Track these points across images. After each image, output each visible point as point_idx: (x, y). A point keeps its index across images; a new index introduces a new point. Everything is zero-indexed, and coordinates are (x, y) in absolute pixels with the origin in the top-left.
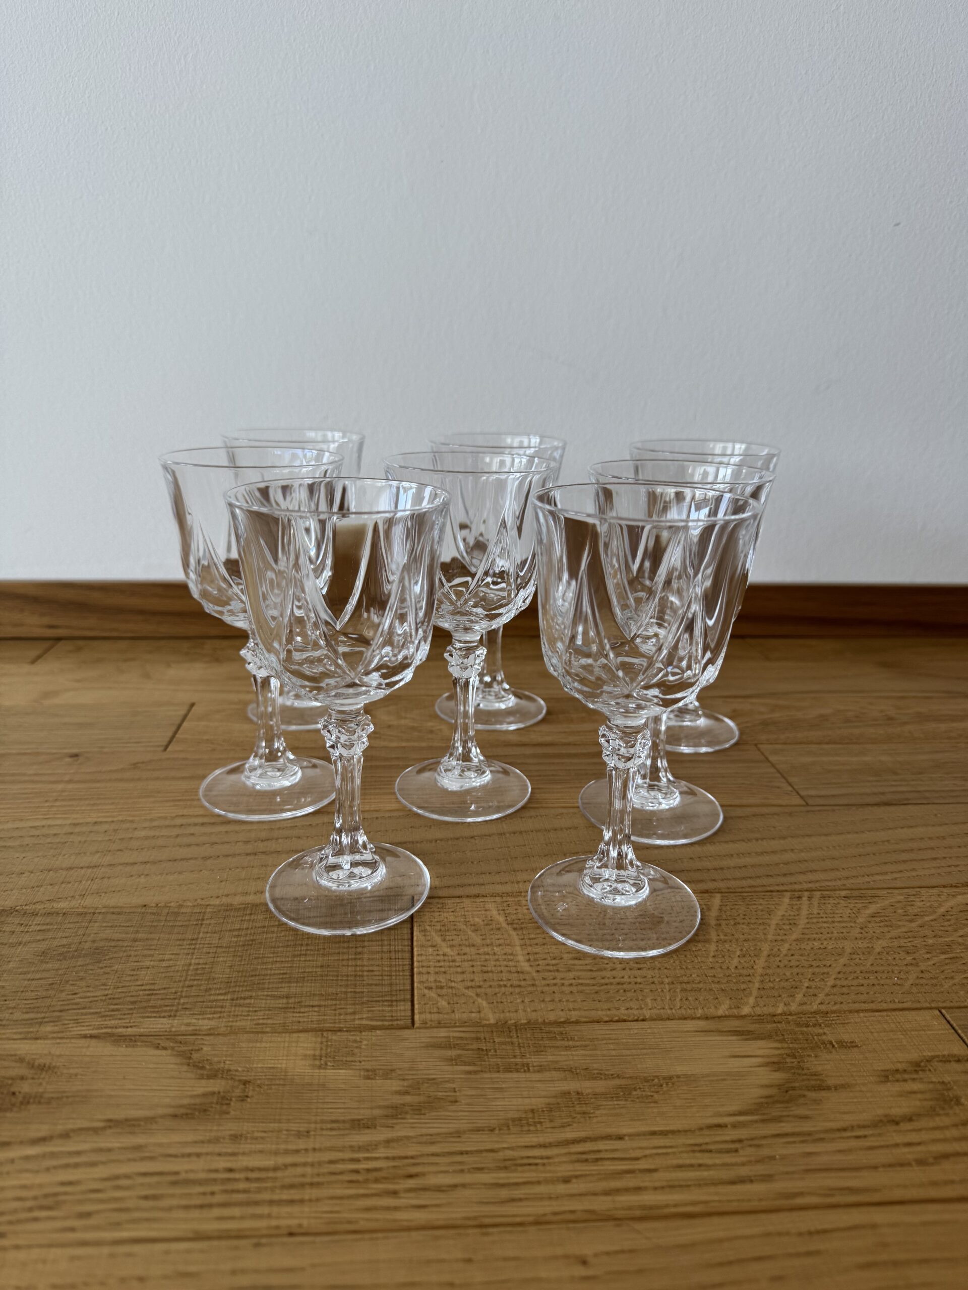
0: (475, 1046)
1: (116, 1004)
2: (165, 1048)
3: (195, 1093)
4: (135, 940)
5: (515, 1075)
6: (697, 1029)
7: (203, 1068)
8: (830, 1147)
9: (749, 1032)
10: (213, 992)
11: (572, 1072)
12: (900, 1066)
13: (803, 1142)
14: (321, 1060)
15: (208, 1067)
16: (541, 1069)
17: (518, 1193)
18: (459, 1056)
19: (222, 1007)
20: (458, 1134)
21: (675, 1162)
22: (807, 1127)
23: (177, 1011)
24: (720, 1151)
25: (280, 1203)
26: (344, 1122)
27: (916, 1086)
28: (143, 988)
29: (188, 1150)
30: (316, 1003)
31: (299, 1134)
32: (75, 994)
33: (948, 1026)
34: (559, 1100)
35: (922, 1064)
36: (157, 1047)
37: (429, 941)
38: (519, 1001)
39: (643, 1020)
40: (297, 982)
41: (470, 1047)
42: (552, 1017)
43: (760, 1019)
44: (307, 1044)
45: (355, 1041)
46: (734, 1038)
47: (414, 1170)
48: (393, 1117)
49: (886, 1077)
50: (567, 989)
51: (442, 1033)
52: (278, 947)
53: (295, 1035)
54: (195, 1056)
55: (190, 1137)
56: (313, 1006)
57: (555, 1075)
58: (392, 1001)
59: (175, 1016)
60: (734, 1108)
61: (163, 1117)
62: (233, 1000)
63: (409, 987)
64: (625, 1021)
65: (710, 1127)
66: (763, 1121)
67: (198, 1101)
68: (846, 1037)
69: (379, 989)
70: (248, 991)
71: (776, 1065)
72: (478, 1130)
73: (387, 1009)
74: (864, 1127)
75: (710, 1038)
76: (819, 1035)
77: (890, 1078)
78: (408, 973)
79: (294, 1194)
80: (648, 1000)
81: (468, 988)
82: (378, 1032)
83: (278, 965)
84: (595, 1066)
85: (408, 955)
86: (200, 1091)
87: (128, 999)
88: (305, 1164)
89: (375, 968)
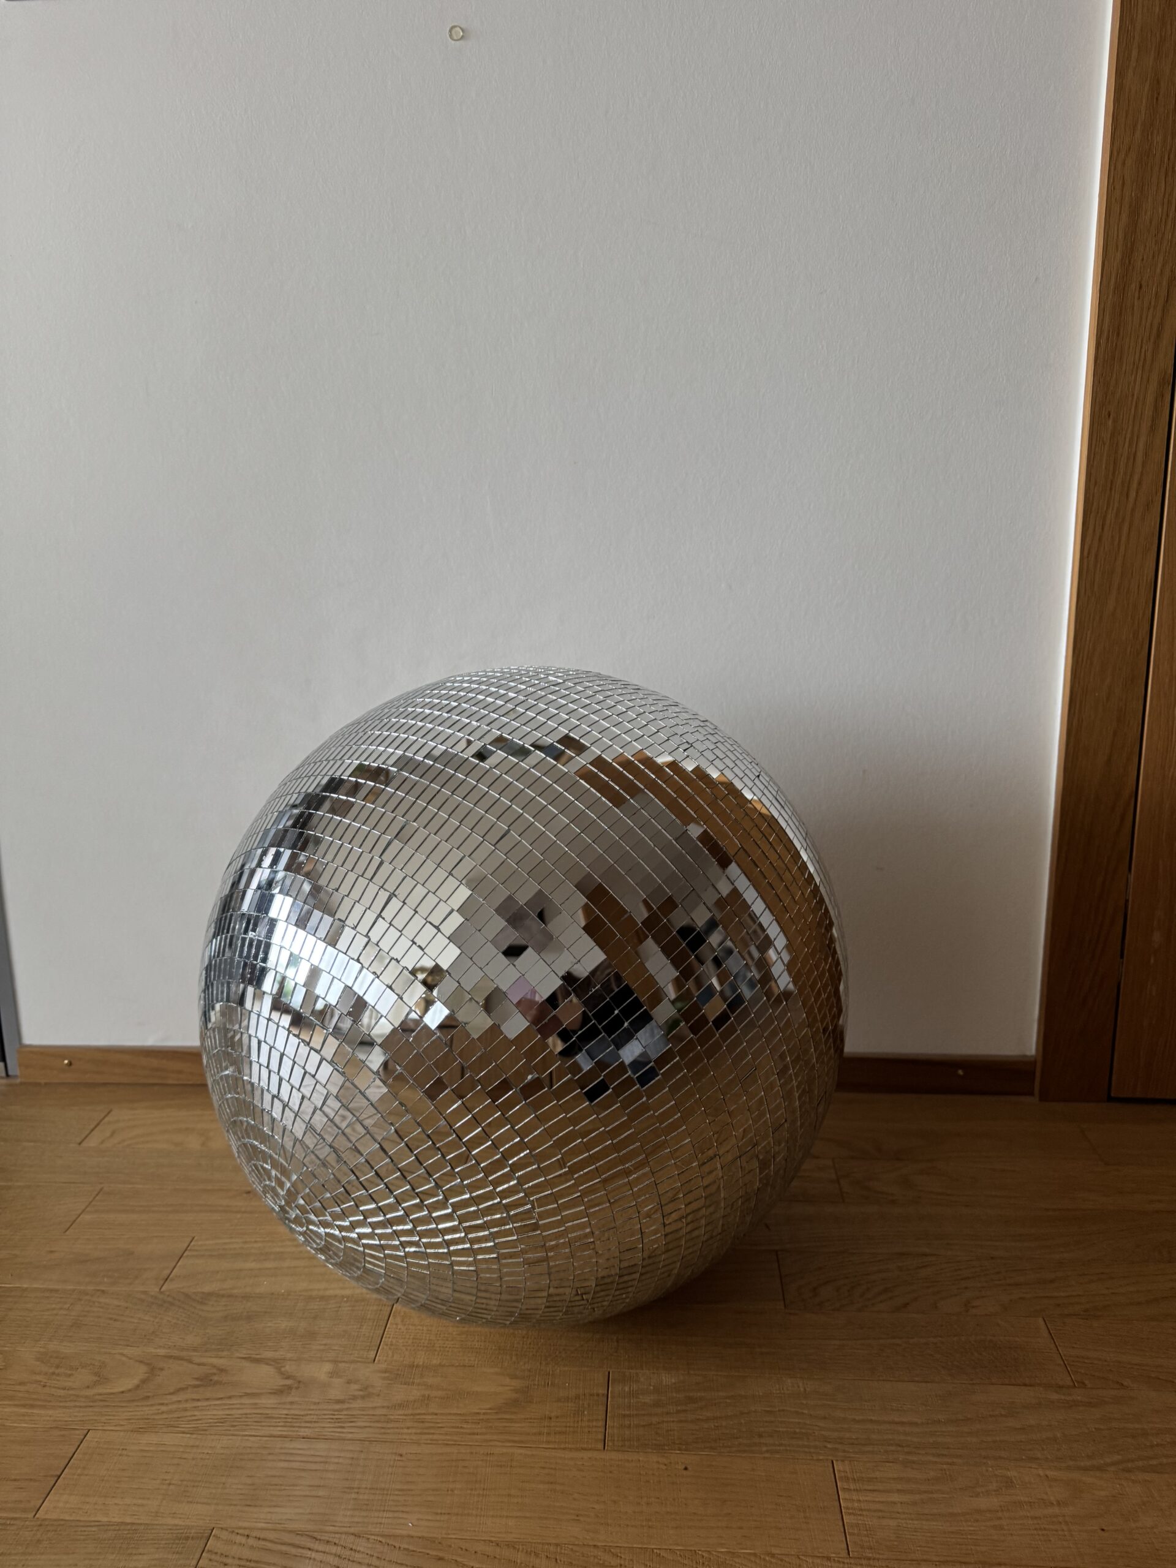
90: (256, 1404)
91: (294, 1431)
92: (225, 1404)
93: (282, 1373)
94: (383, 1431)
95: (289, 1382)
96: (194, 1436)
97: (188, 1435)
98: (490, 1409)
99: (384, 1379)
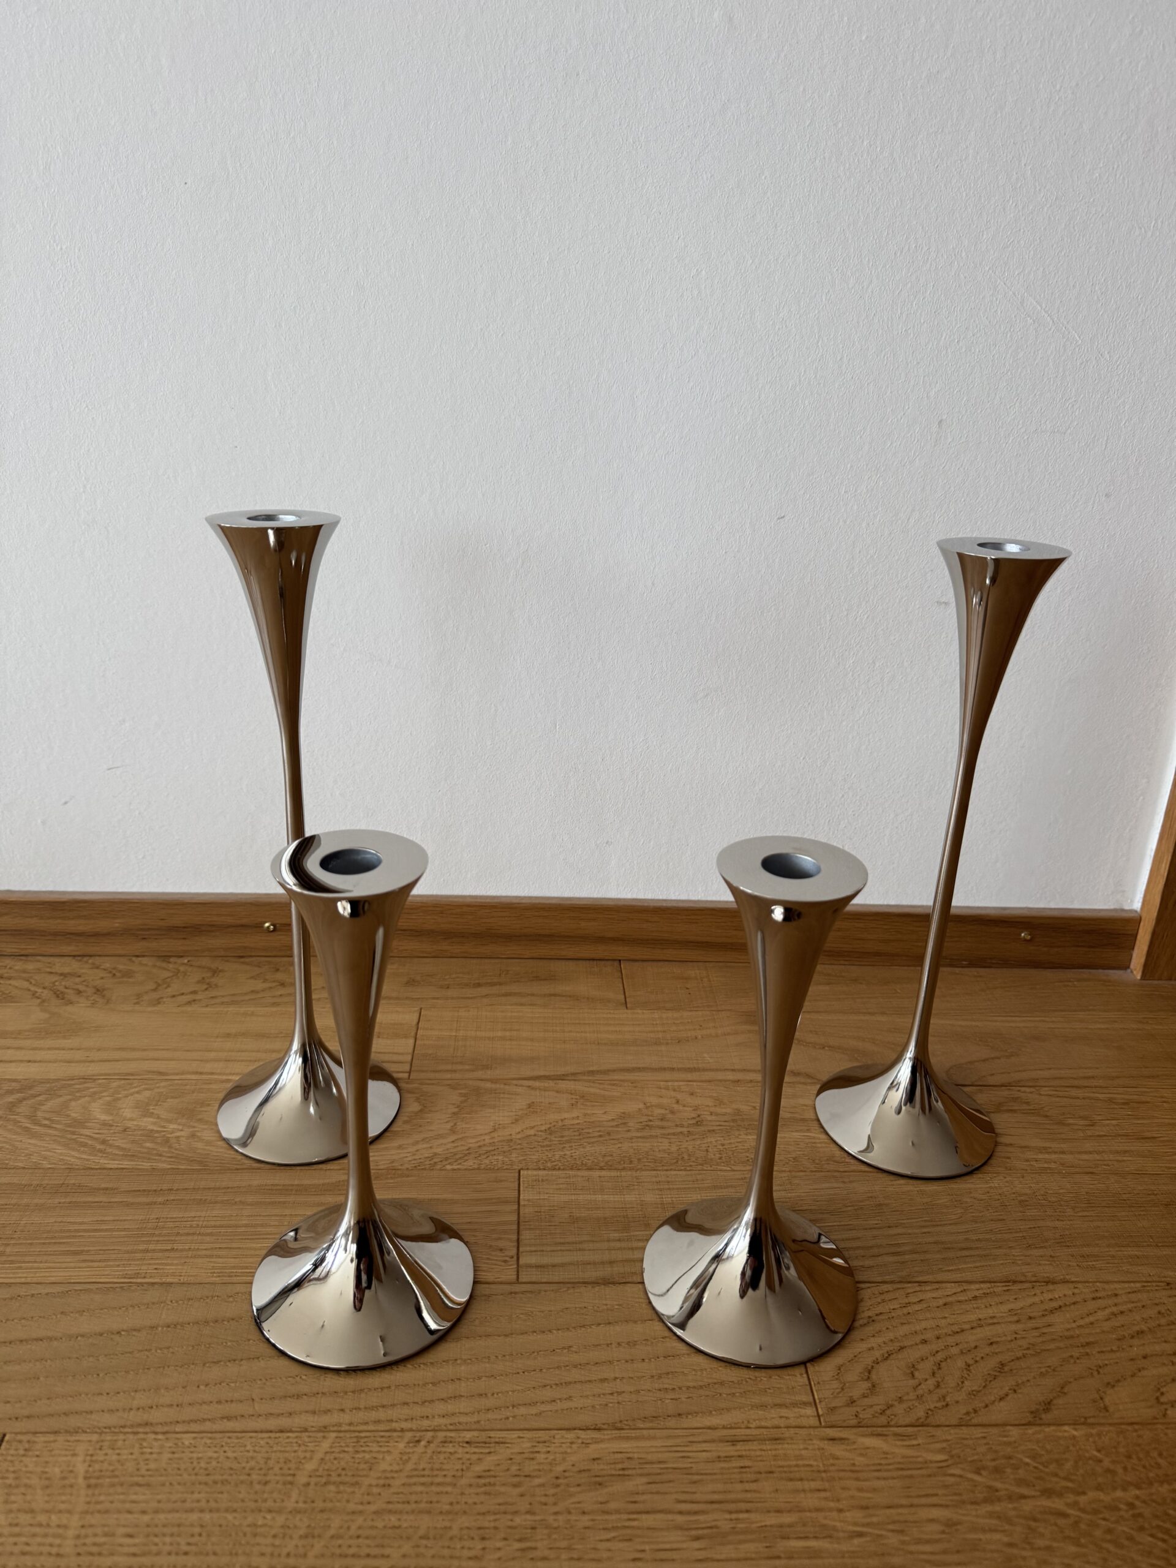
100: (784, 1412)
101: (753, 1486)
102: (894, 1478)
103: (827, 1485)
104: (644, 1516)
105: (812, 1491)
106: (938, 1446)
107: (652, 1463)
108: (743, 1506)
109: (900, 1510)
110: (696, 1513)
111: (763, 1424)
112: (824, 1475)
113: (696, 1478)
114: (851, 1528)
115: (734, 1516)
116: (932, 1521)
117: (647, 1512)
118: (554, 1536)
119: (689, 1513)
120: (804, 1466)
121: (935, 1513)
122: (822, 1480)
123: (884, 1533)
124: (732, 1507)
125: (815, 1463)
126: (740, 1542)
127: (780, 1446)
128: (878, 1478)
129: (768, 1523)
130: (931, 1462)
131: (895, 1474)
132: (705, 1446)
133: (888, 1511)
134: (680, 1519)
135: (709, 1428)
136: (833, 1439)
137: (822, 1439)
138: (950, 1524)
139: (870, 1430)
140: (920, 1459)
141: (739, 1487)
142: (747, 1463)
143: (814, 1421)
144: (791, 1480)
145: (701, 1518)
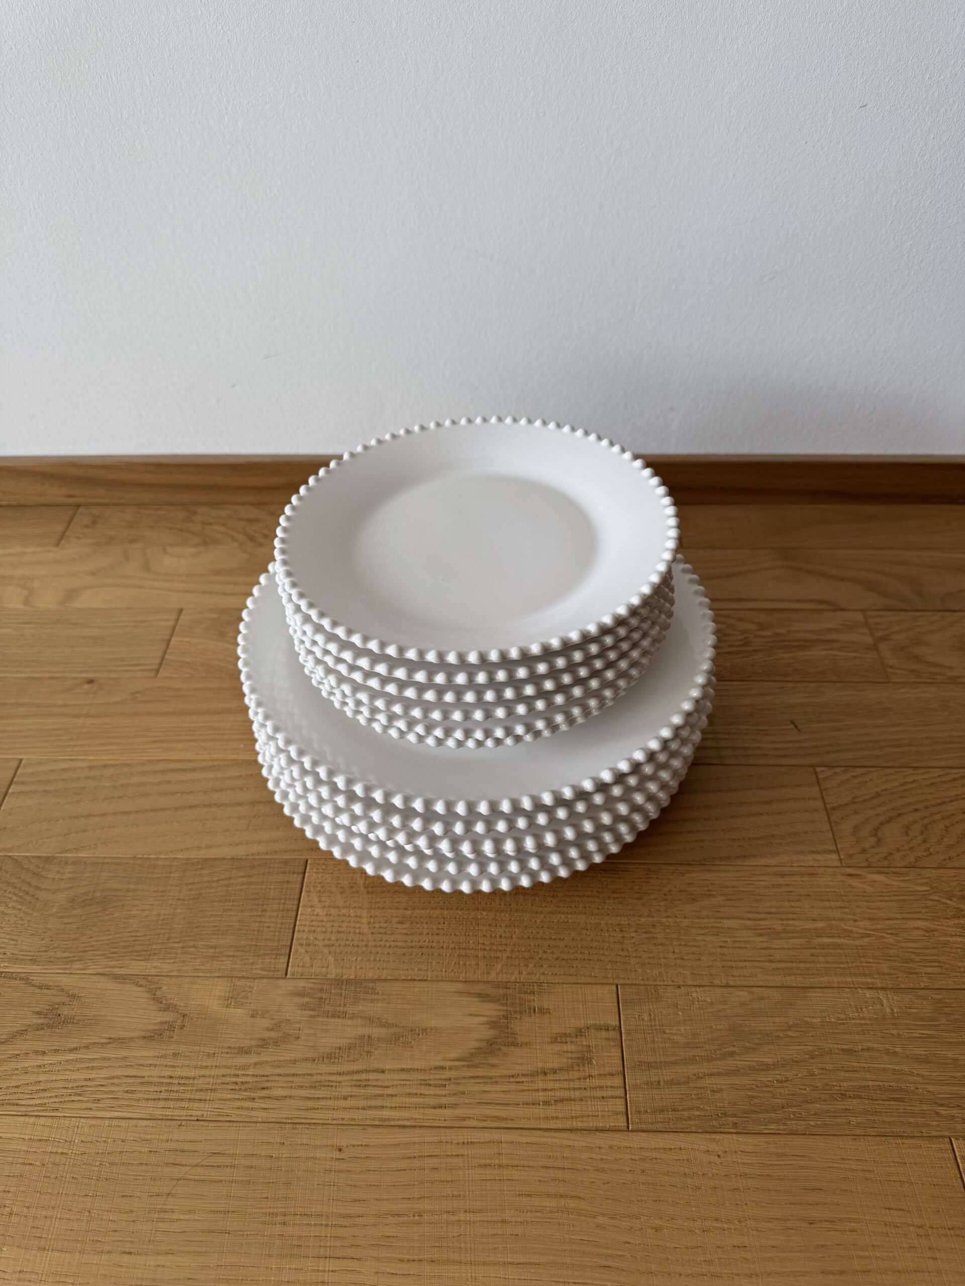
0: (319, 995)
1: (115, 948)
2: (141, 986)
3: (156, 1021)
4: (128, 890)
5: (337, 1020)
6: (457, 990)
7: (161, 1003)
8: (498, 1088)
9: (488, 995)
10: (172, 940)
11: (370, 1020)
12: (568, 1031)
13: (484, 1083)
14: (230, 1000)
15: (164, 1002)
16: (353, 1017)
17: (318, 1104)
18: (308, 1003)
19: (176, 954)
20: (295, 1061)
21: (408, 1091)
22: (492, 1072)
23: (150, 955)
24: (436, 1086)
25: (194, 1100)
26: (234, 1048)
27: (570, 1047)
28: (131, 934)
29: (150, 1062)
30: (232, 953)
31: (209, 1055)
32: (91, 938)
33: (615, 1000)
34: (357, 1041)
35: (583, 1030)
36: (137, 985)
37: (310, 901)
38: (354, 959)
39: (426, 980)
40: (222, 934)
41: (316, 996)
42: (370, 974)
43: (498, 985)
44: (221, 988)
45: (250, 987)
46: (477, 999)
47: (265, 1085)
48: (262, 1046)
49: (556, 1039)
50: (386, 950)
51: (302, 984)
52: (215, 901)
53: (216, 979)
54: (158, 993)
55: (152, 1053)
56: (229, 956)
57: (360, 1021)
58: (277, 955)
59: (149, 960)
60: (454, 1055)
61: (138, 1038)
62: (183, 948)
63: (289, 943)
64: (414, 980)
65: (436, 1068)
66: (468, 1066)
67: (157, 1027)
68: (546, 1005)
69: (270, 944)
70: (193, 940)
71: (493, 1025)
72: (306, 1060)
73: (273, 961)
74: (524, 1075)
75: (463, 999)
76: (530, 1001)
77: (559, 1040)
78: (291, 931)
79: (202, 1096)
80: (434, 963)
81: (325, 946)
82: (265, 981)
83: (212, 919)
84: (385, 1016)
85: (294, 914)
86: (159, 1020)
87: (122, 944)
88: (210, 1076)
89: (272, 925)
90: (124, 1058)
91: (183, 1108)
92: (80, 1060)
93: (157, 1000)
94: (310, 1104)
95: (168, 1017)
96: (42, 1121)
97: (32, 1120)
98: (458, 1060)
99: (304, 1007)
100: (817, 857)
101: (797, 904)
102: (891, 901)
103: (846, 904)
104: (725, 921)
105: (836, 908)
106: (924, 881)
107: (728, 887)
108: (790, 916)
109: (896, 922)
110: (760, 919)
111: (803, 864)
112: (844, 898)
113: (758, 897)
114: (863, 931)
115: (784, 922)
116: (918, 928)
117: (727, 918)
118: (667, 931)
119: (755, 919)
120: (830, 892)
121: (920, 924)
122: (843, 901)
123: (884, 935)
124: (783, 916)
125: (838, 890)
126: (789, 938)
127: (814, 879)
128: (881, 901)
129: (807, 927)
130: (918, 891)
131: (893, 898)
132: (764, 878)
133: (887, 922)
134: (749, 923)
135: (765, 866)
136: (850, 875)
137: (843, 875)
138: (929, 931)
139: (876, 869)
140: (911, 889)
141: (787, 904)
142: (792, 889)
143: (837, 864)
144: (822, 900)
145: (763, 923)
